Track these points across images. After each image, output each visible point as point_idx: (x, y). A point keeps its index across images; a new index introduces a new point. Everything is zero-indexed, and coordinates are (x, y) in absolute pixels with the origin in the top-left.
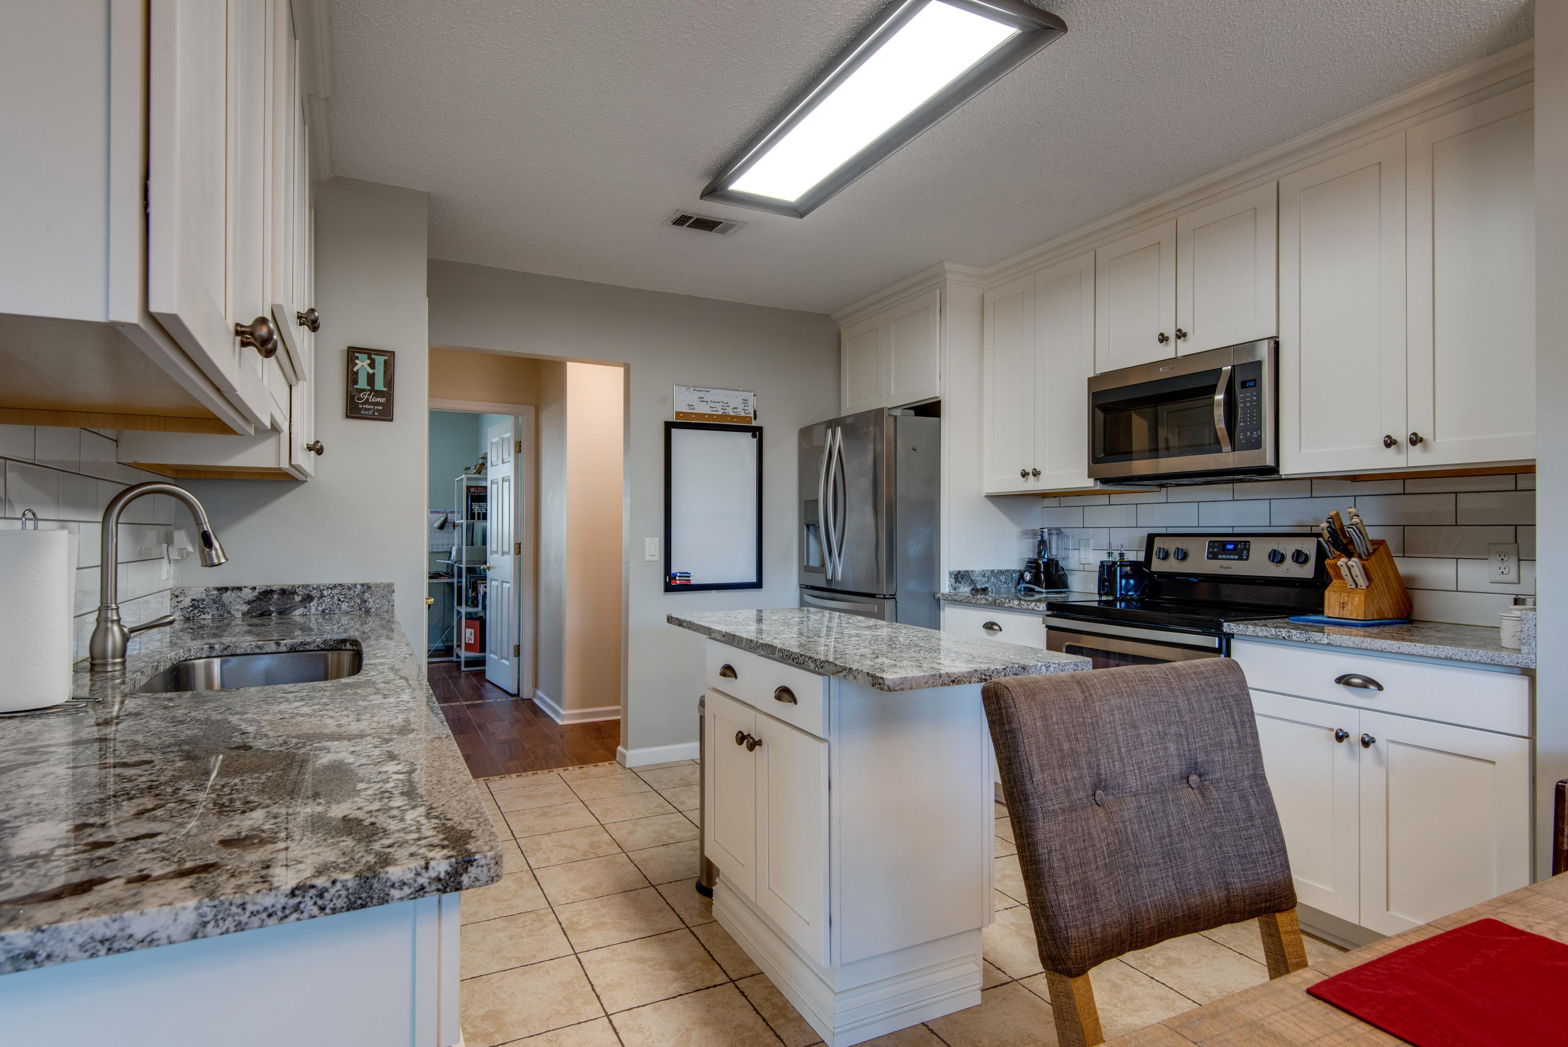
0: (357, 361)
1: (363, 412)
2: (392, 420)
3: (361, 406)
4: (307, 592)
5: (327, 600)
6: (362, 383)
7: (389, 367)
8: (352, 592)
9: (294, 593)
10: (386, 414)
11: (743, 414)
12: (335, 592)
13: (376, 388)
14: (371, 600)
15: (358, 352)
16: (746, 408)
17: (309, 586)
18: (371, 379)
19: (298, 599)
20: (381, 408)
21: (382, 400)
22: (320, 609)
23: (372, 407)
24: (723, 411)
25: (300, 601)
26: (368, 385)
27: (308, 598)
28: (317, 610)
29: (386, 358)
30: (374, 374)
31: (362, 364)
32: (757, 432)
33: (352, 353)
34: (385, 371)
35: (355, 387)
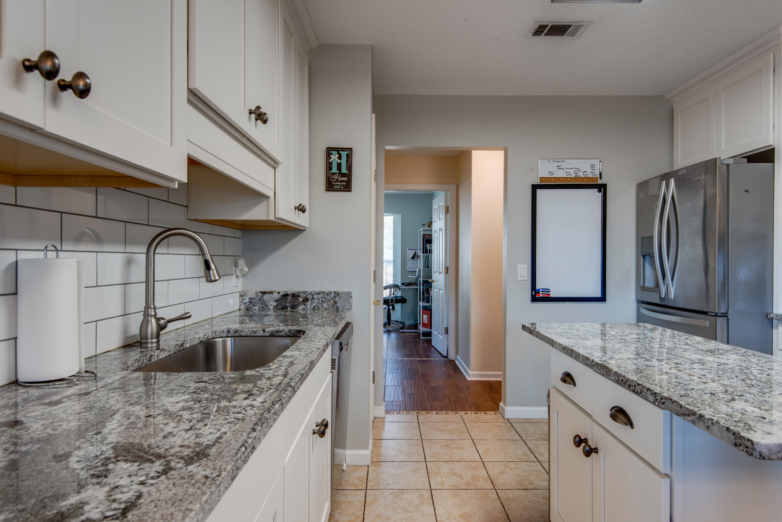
0: (331, 156)
1: (335, 187)
2: (350, 191)
3: (334, 183)
4: (305, 296)
5: (316, 301)
6: (335, 170)
7: (349, 158)
8: (329, 297)
9: (299, 296)
10: (347, 187)
11: (591, 176)
12: (320, 296)
13: (342, 172)
14: (339, 302)
15: (332, 150)
16: (593, 171)
17: (306, 292)
18: (339, 165)
19: (301, 299)
20: (344, 184)
21: (345, 179)
22: (312, 306)
23: (340, 183)
24: (575, 174)
25: (302, 301)
26: (338, 170)
27: (306, 300)
28: (311, 307)
29: (348, 152)
30: (341, 163)
31: (334, 157)
32: (602, 188)
33: (329, 151)
34: (347, 161)
35: (331, 172)
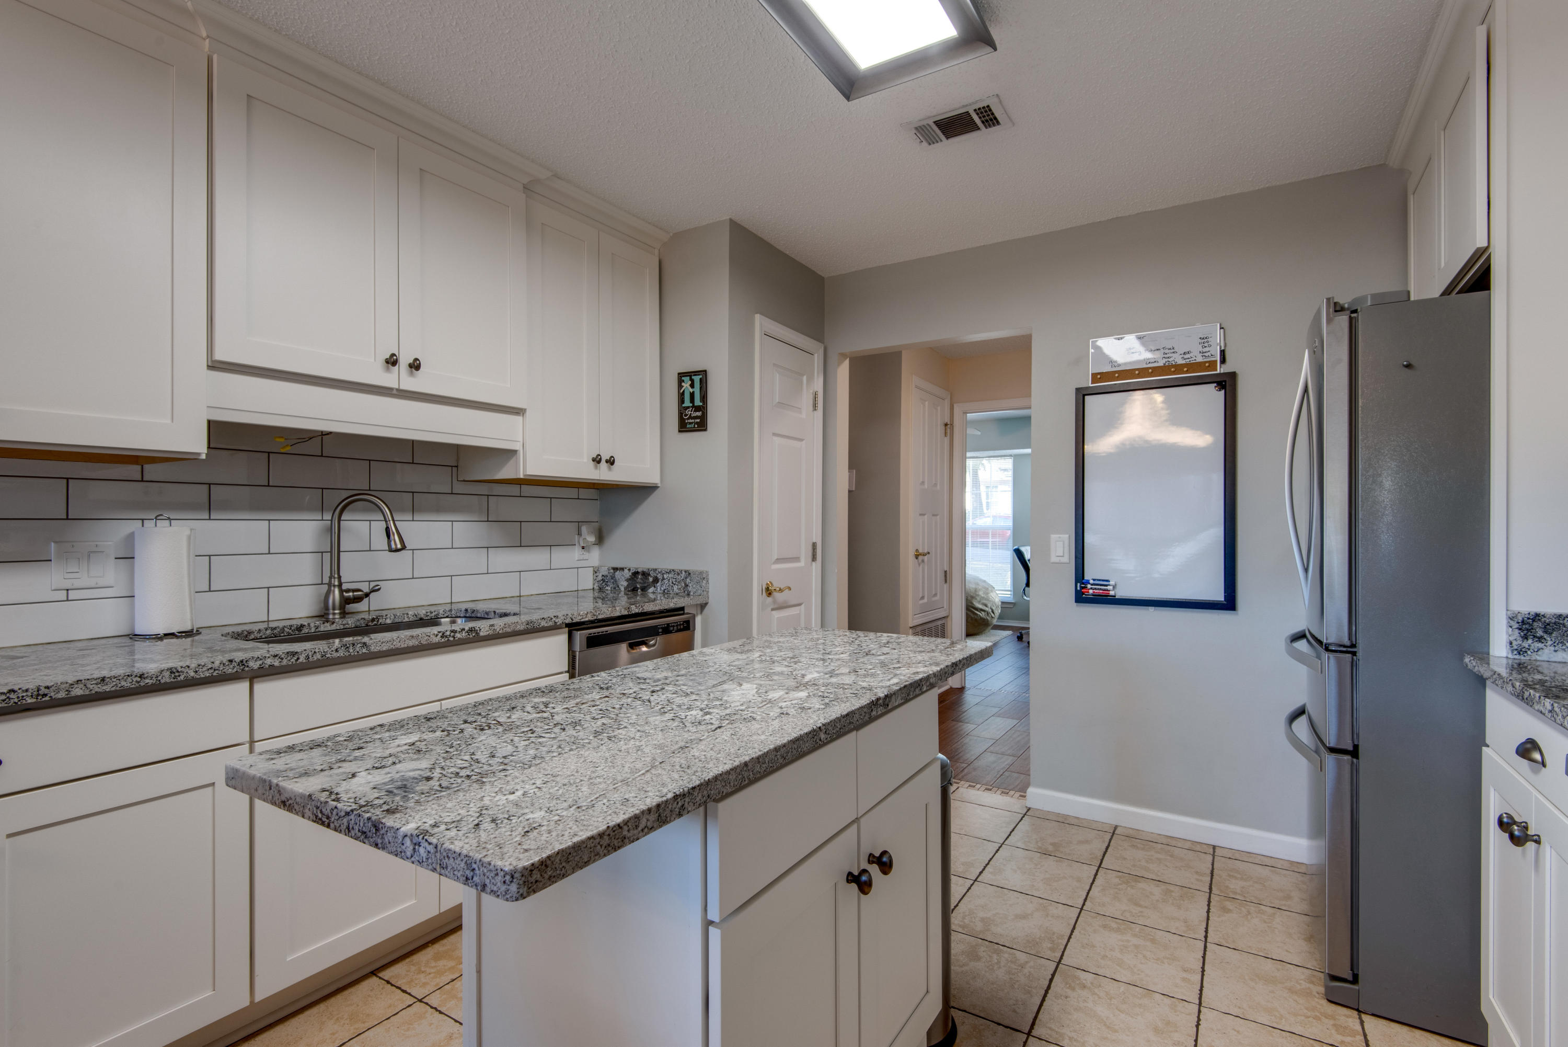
0: (683, 384)
1: (688, 426)
2: (705, 430)
3: (687, 421)
4: (655, 575)
5: (666, 581)
6: (687, 403)
7: (704, 383)
8: (680, 577)
9: (649, 575)
10: (702, 425)
11: (1200, 359)
12: (670, 576)
13: (696, 404)
14: (690, 585)
15: (683, 376)
16: (1205, 350)
17: (656, 570)
18: (692, 395)
19: (651, 579)
20: (698, 420)
21: (699, 414)
22: (662, 589)
23: (693, 421)
24: (1165, 360)
25: (653, 582)
26: (691, 403)
27: (656, 580)
29: (701, 376)
30: (693, 392)
31: (686, 385)
33: (681, 376)
34: (701, 388)
35: (683, 405)
